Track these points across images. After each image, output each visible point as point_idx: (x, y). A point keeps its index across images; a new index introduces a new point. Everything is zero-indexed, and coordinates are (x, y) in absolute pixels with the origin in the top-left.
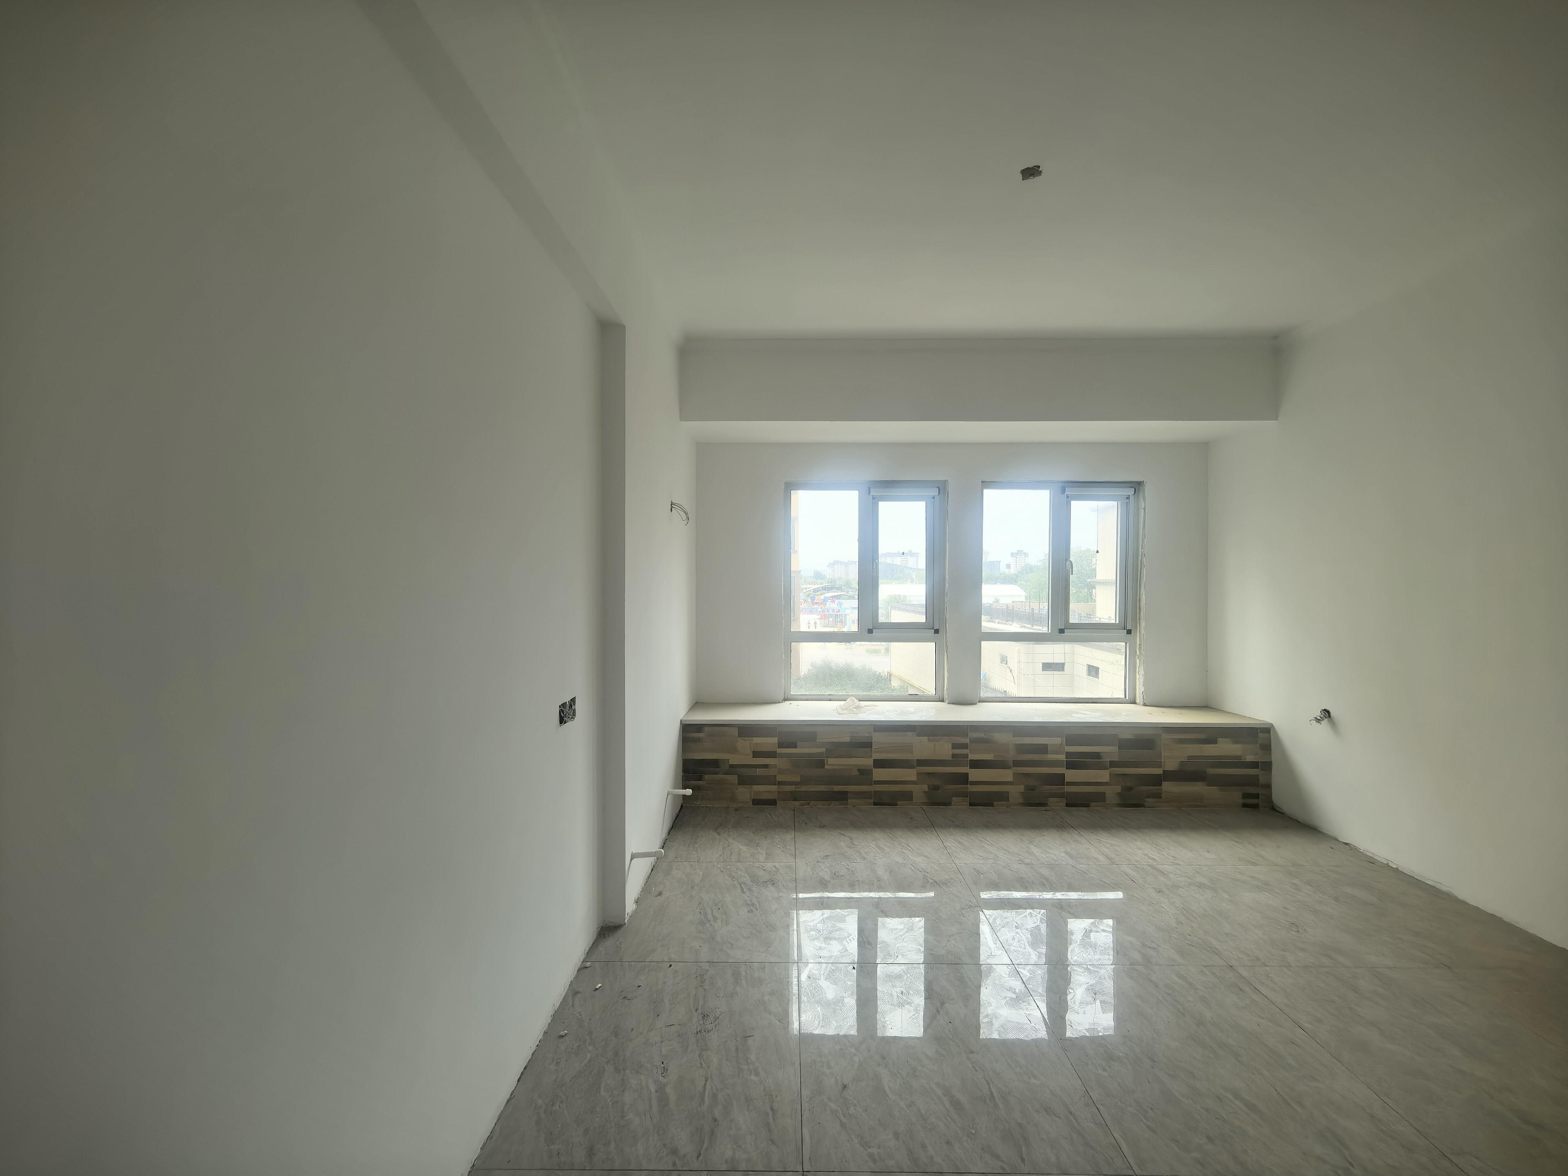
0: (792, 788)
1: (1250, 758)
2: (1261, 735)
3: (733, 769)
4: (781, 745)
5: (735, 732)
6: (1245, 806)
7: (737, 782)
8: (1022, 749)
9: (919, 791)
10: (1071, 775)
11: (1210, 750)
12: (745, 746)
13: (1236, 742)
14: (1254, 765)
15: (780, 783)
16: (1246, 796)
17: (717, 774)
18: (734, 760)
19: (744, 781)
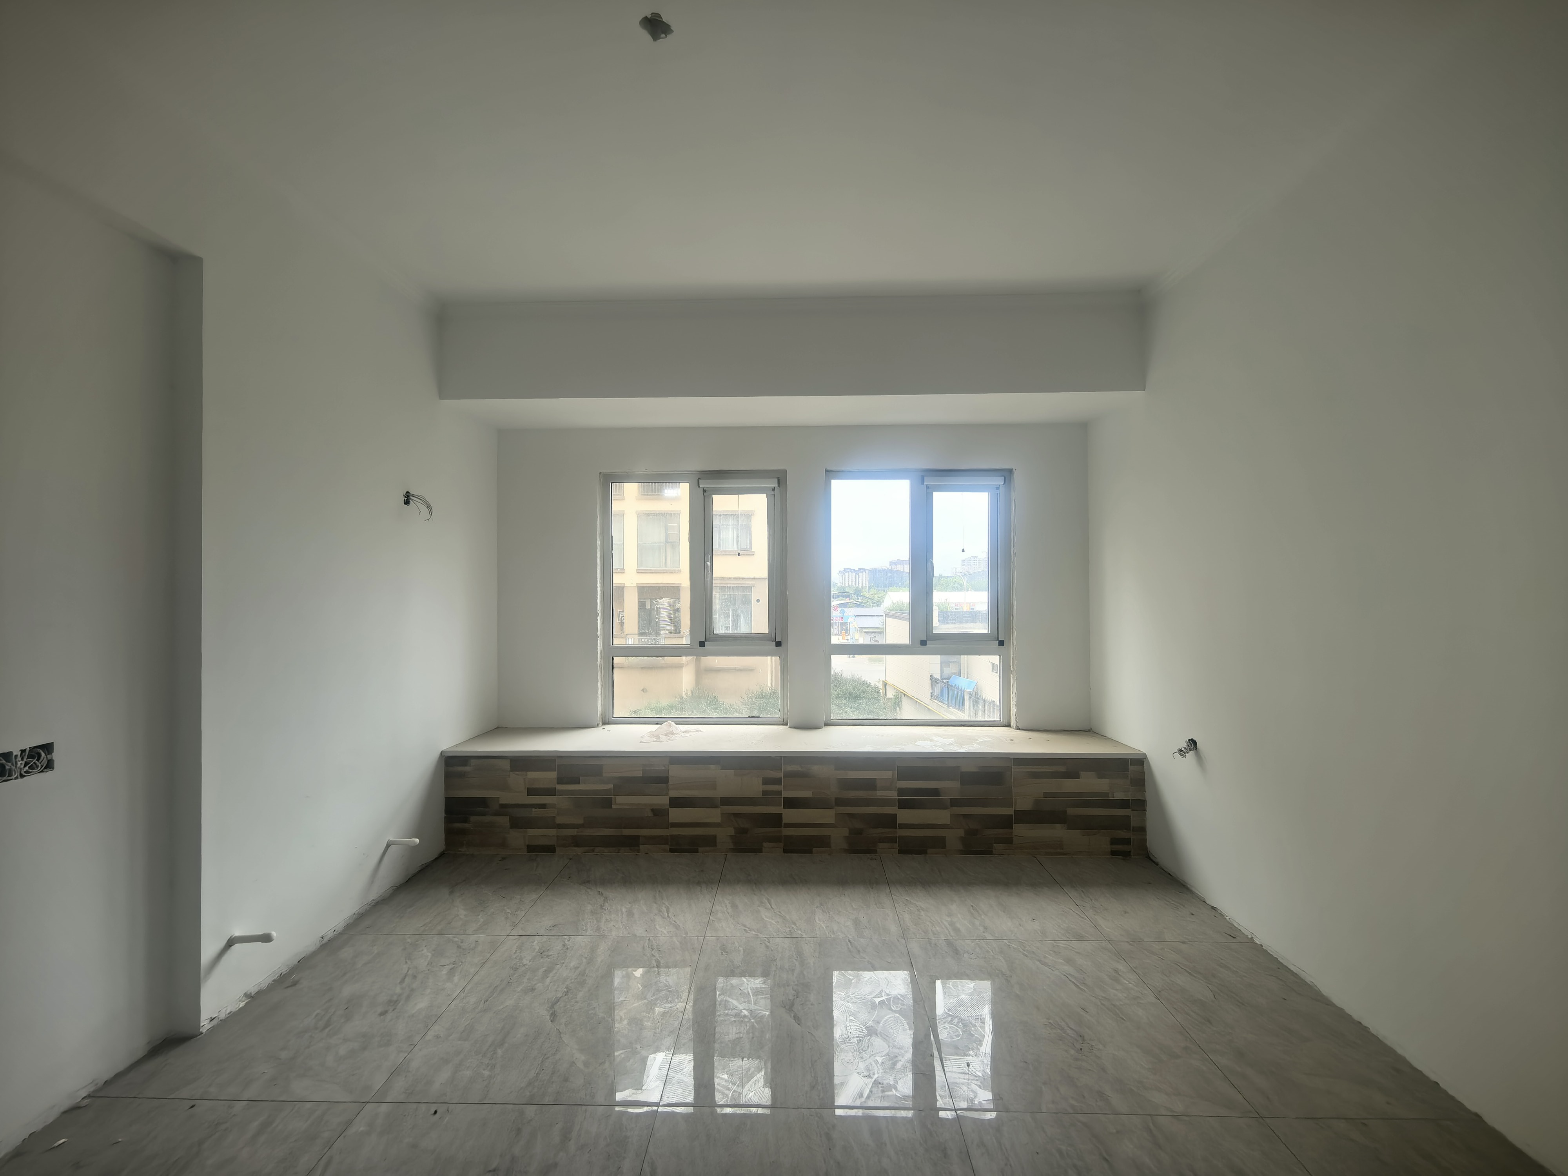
0: (573, 832)
1: (1119, 796)
2: (1131, 768)
3: (504, 809)
4: (560, 781)
5: (506, 765)
6: (1113, 853)
7: (509, 824)
8: (847, 784)
9: (724, 834)
10: (905, 816)
11: (1070, 786)
12: (519, 781)
13: (1101, 776)
14: (1125, 804)
15: (560, 826)
16: (1114, 841)
17: (484, 815)
18: (506, 798)
19: (517, 823)
